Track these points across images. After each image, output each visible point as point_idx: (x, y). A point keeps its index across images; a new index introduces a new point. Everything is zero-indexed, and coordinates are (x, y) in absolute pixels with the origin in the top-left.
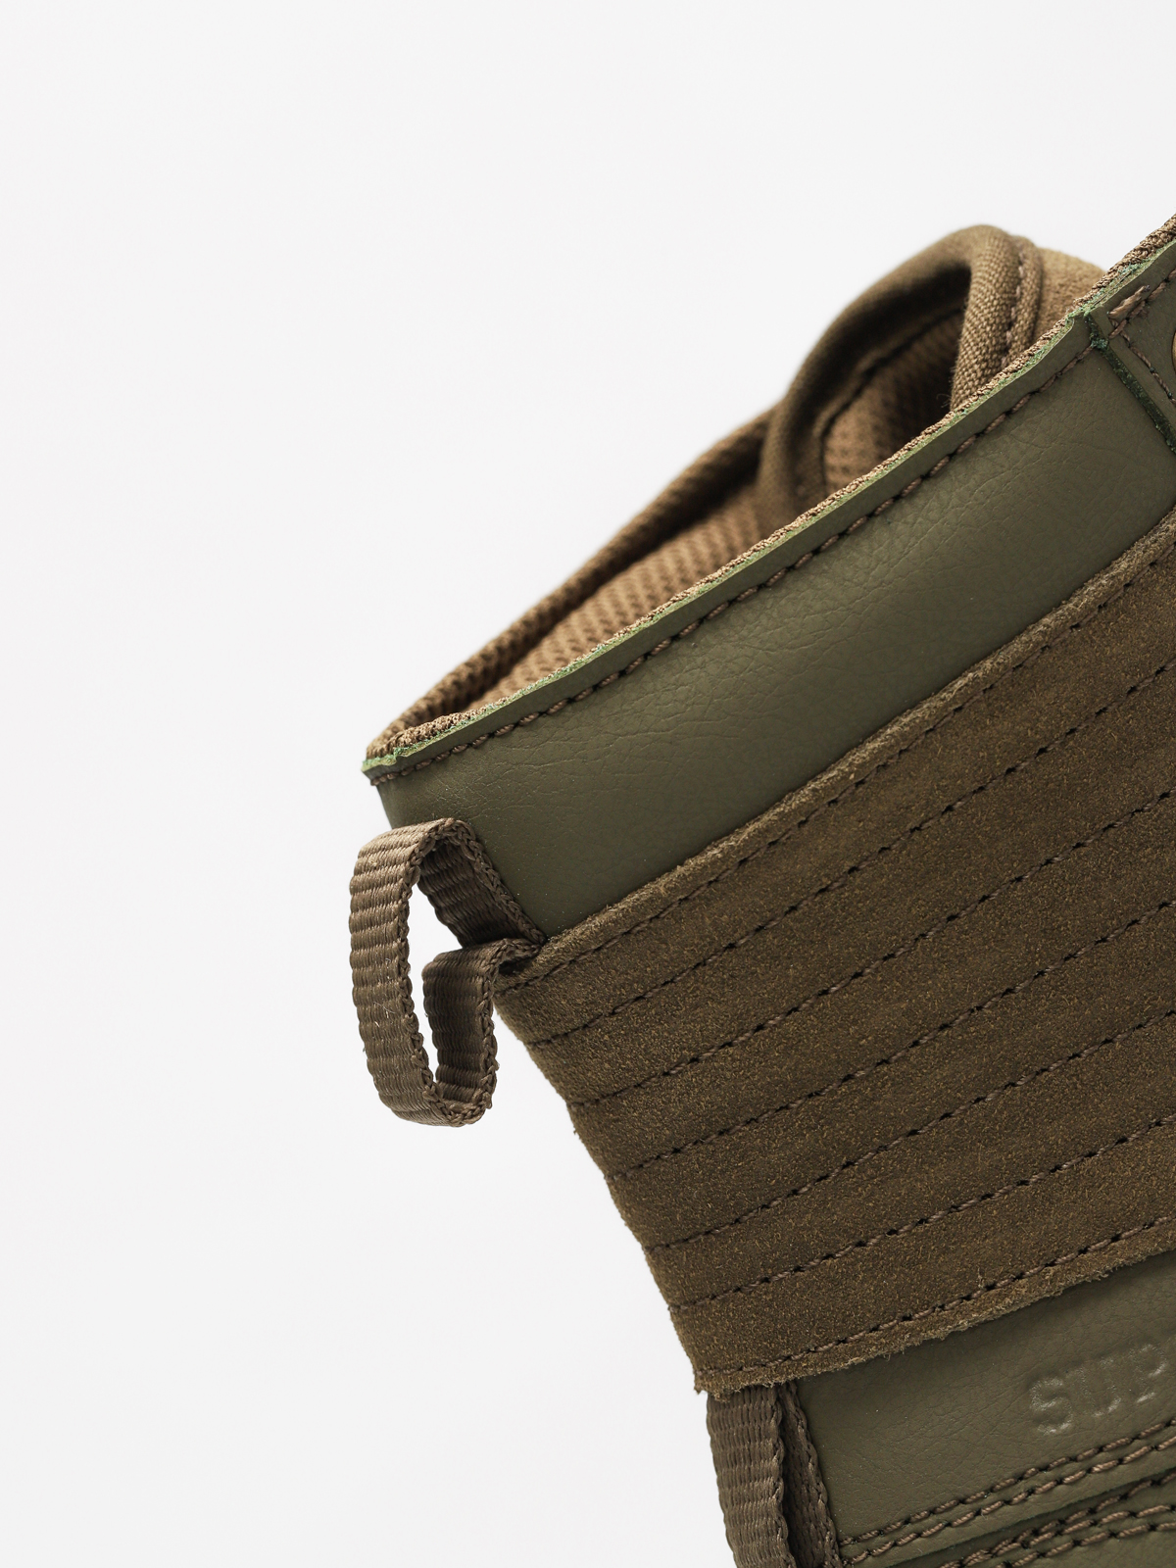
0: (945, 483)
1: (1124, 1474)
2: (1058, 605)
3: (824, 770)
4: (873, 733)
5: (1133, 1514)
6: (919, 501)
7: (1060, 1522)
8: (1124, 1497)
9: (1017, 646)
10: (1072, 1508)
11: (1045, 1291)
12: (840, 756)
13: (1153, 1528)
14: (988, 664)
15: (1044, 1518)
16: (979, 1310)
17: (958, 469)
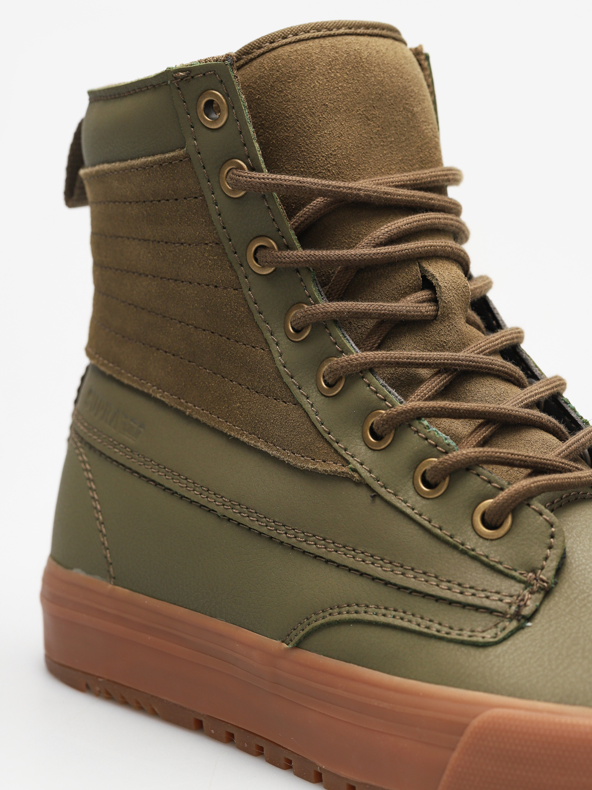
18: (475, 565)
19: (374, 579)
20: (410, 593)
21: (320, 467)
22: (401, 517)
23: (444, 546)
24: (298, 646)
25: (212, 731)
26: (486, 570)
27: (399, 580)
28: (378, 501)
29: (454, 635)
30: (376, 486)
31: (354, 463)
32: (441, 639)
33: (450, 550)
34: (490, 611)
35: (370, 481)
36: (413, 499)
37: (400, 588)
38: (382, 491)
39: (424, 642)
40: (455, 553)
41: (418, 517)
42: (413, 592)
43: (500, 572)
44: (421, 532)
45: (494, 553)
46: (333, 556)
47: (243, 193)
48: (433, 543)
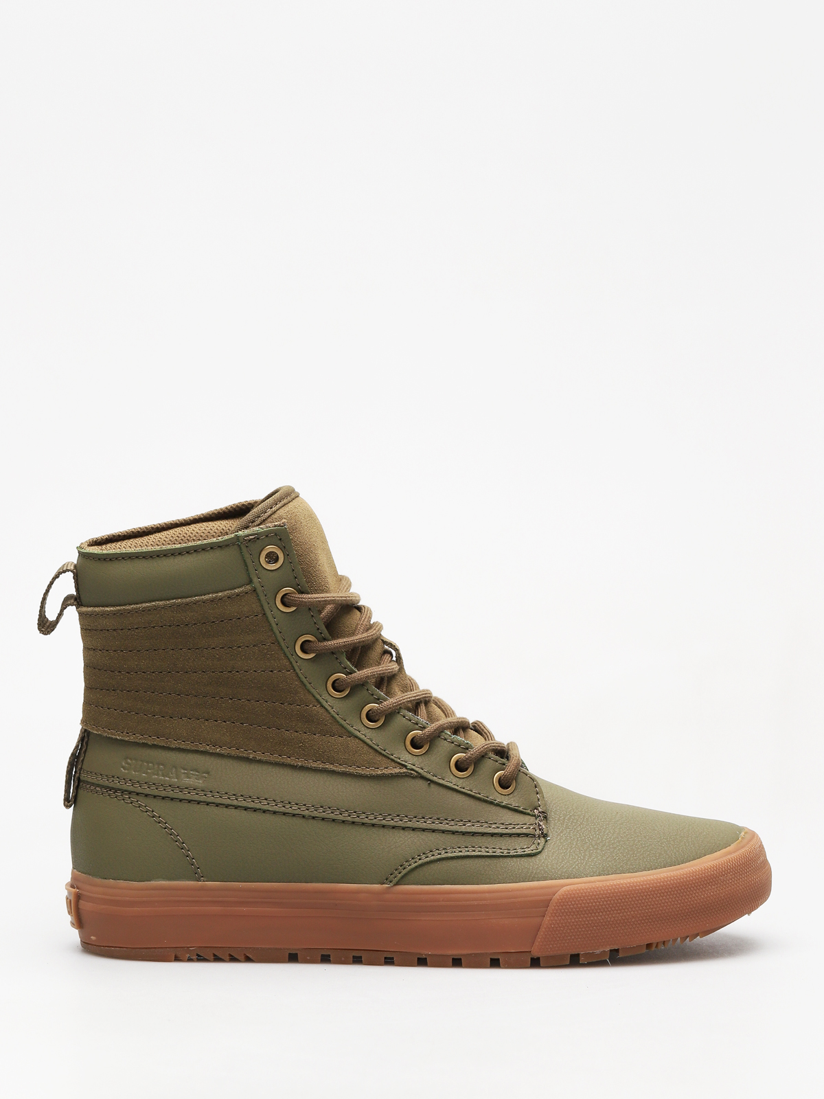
0: (190, 556)
1: (131, 789)
2: (201, 596)
3: (137, 604)
4: (150, 601)
5: (129, 798)
6: (183, 557)
7: (116, 790)
8: (130, 793)
9: (188, 600)
10: (119, 790)
11: (137, 740)
12: (142, 603)
13: (131, 803)
14: (179, 600)
15: (113, 788)
16: (122, 737)
17: (195, 555)
18: (505, 811)
19: (443, 832)
20: (473, 835)
21: (386, 772)
22: (450, 792)
23: (484, 804)
24: (397, 884)
25: (308, 958)
26: (513, 812)
27: (463, 829)
28: (432, 785)
29: (512, 853)
30: (429, 776)
31: (410, 766)
32: (506, 857)
33: (488, 805)
34: (527, 835)
35: (425, 774)
36: (454, 780)
37: (464, 834)
38: (435, 779)
39: (495, 861)
40: (492, 806)
41: (462, 790)
42: (474, 834)
43: (521, 812)
44: (467, 798)
45: (513, 802)
46: (410, 824)
47: (294, 609)
48: (477, 803)
